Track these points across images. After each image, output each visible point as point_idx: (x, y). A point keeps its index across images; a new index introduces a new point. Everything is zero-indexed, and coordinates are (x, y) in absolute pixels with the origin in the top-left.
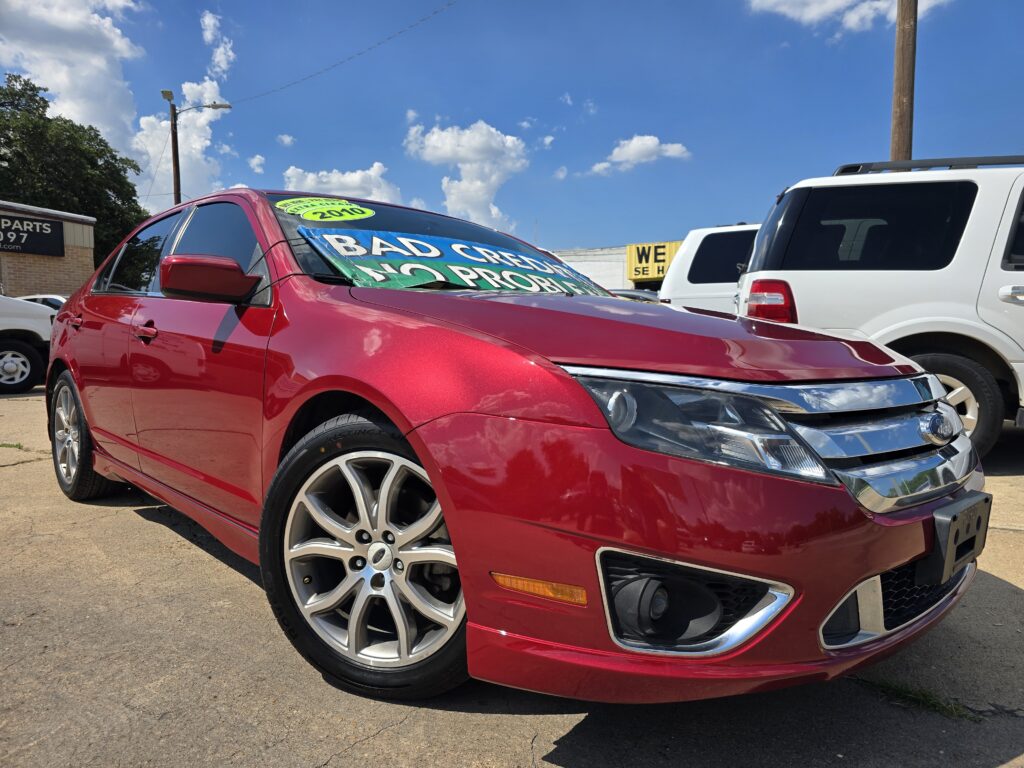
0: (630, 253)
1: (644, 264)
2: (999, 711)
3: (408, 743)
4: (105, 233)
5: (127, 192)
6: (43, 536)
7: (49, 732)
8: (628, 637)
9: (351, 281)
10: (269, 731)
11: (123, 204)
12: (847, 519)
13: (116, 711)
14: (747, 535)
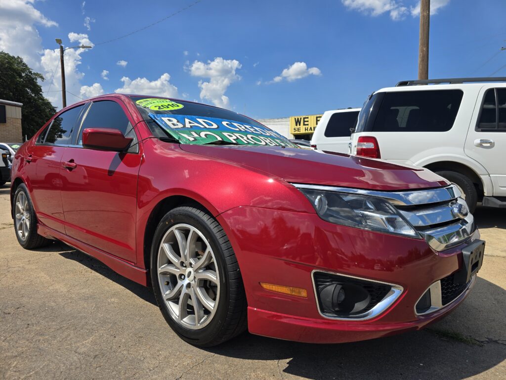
0: (291, 120)
1: (298, 126)
2: (490, 341)
3: (219, 366)
4: (26, 111)
5: (37, 90)
6: (14, 267)
7: (39, 367)
8: (327, 312)
9: (178, 141)
10: (150, 362)
11: (35, 96)
12: (421, 254)
13: (71, 355)
14: (376, 261)
